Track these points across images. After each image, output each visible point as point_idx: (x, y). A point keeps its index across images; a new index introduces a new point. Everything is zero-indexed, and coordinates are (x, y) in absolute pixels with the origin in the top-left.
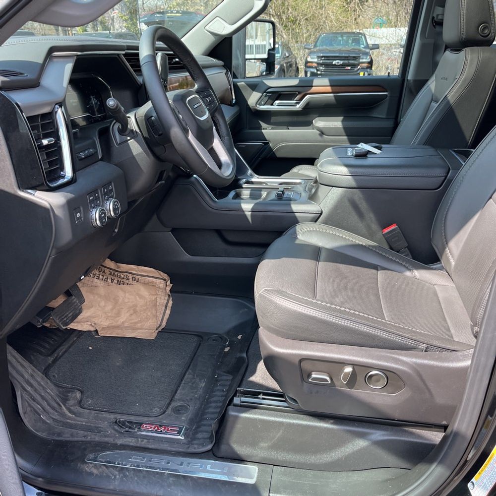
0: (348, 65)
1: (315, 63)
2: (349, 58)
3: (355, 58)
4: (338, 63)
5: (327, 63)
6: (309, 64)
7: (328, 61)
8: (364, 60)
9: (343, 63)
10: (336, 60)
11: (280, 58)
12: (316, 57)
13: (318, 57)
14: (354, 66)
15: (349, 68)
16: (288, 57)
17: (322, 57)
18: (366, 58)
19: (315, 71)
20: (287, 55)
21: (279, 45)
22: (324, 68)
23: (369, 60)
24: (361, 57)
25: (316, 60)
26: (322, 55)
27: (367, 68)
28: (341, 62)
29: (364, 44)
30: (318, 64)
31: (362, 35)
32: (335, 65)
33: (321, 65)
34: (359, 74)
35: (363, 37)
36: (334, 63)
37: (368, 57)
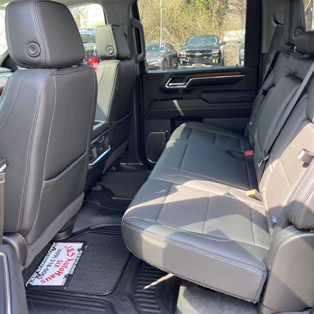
0: (205, 55)
1: (185, 55)
2: (206, 51)
3: (209, 51)
4: (199, 54)
5: (192, 55)
6: (181, 56)
7: (193, 54)
8: (216, 52)
9: (202, 54)
10: (197, 53)
11: (164, 53)
12: (185, 51)
13: (187, 52)
14: (209, 56)
15: (206, 57)
16: (170, 52)
17: (189, 51)
18: (216, 51)
19: (185, 60)
20: (169, 51)
21: (164, 45)
22: (191, 58)
23: (218, 52)
24: (213, 50)
25: (185, 53)
26: (188, 50)
27: (218, 57)
28: (201, 54)
29: (216, 42)
30: (187, 56)
31: (215, 36)
32: (197, 56)
33: (189, 56)
34: (212, 61)
35: (216, 38)
36: (196, 55)
37: (218, 50)
